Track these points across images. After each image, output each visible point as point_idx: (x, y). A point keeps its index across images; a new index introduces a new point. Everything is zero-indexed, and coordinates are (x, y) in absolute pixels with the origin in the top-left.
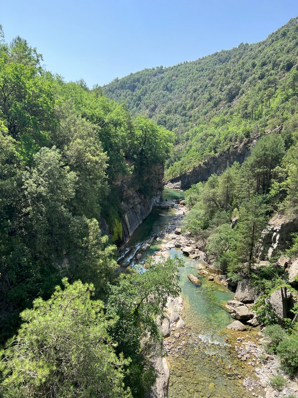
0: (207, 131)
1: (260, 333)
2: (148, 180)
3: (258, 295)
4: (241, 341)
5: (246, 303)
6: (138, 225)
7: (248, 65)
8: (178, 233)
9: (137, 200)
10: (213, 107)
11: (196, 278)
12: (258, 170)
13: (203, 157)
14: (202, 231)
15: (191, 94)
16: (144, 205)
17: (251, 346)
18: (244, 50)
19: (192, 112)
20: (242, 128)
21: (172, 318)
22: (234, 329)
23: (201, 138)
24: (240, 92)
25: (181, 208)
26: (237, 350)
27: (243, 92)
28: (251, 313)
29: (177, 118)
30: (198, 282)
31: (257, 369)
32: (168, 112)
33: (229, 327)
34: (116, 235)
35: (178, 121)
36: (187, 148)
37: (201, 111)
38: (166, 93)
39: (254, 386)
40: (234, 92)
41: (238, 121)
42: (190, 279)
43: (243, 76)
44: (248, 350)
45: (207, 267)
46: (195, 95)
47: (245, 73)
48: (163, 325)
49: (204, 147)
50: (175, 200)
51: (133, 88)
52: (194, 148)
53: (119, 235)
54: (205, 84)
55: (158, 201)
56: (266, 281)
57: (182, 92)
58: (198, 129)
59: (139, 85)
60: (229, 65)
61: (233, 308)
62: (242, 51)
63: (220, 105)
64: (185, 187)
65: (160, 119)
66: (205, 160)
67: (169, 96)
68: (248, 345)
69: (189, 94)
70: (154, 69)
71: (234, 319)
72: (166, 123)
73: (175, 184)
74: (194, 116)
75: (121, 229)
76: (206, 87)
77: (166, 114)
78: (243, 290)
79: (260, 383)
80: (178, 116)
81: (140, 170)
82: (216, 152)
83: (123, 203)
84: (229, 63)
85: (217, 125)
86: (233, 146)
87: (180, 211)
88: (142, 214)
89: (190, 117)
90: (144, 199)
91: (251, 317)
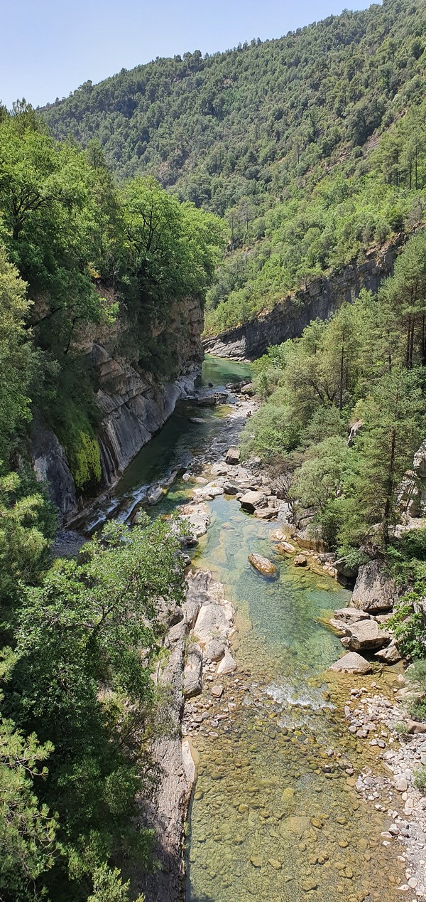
0: (305, 215)
1: (401, 678)
2: (163, 338)
3: (401, 593)
4: (360, 696)
5: (375, 614)
6: (141, 445)
7: (404, 52)
8: (232, 462)
9: (137, 386)
10: (320, 157)
11: (266, 562)
12: (410, 309)
13: (296, 280)
14: (285, 455)
15: (269, 122)
16: (154, 398)
17: (379, 706)
18: (397, 11)
19: (271, 169)
20: (386, 207)
21: (207, 654)
22: (346, 672)
23: (293, 233)
24: (385, 118)
25: (243, 403)
26: (348, 715)
27: (392, 119)
28: (386, 635)
29: (237, 183)
30: (272, 571)
31: (389, 755)
32: (215, 169)
33: (335, 667)
34: (84, 469)
35: (239, 191)
36: (261, 257)
37: (294, 167)
38: (210, 121)
39: (379, 791)
40: (371, 119)
41: (377, 191)
42: (253, 565)
43: (392, 79)
44: (371, 715)
45: (292, 537)
46: (279, 126)
47: (397, 72)
48: (187, 669)
49: (298, 254)
50: (230, 385)
51: (129, 108)
52: (275, 256)
53: (91, 471)
54: (302, 98)
55: (191, 388)
56: (420, 562)
57: (249, 119)
58: (285, 210)
59: (144, 100)
60: (359, 50)
61: (346, 626)
62: (392, 13)
63: (337, 152)
64: (254, 352)
65: (195, 186)
66: (299, 287)
67: (218, 129)
68: (372, 705)
69: (265, 125)
70: (178, 59)
71: (347, 648)
72: (210, 195)
73: (233, 345)
74: (277, 179)
75: (97, 456)
76: (305, 105)
77: (210, 174)
78: (369, 584)
79: (393, 783)
80: (238, 178)
81: (141, 313)
82: (325, 267)
83: (100, 393)
84: (360, 45)
85: (330, 201)
86: (365, 251)
87: (240, 409)
88: (149, 418)
89: (268, 180)
90: (153, 384)
91: (386, 642)
